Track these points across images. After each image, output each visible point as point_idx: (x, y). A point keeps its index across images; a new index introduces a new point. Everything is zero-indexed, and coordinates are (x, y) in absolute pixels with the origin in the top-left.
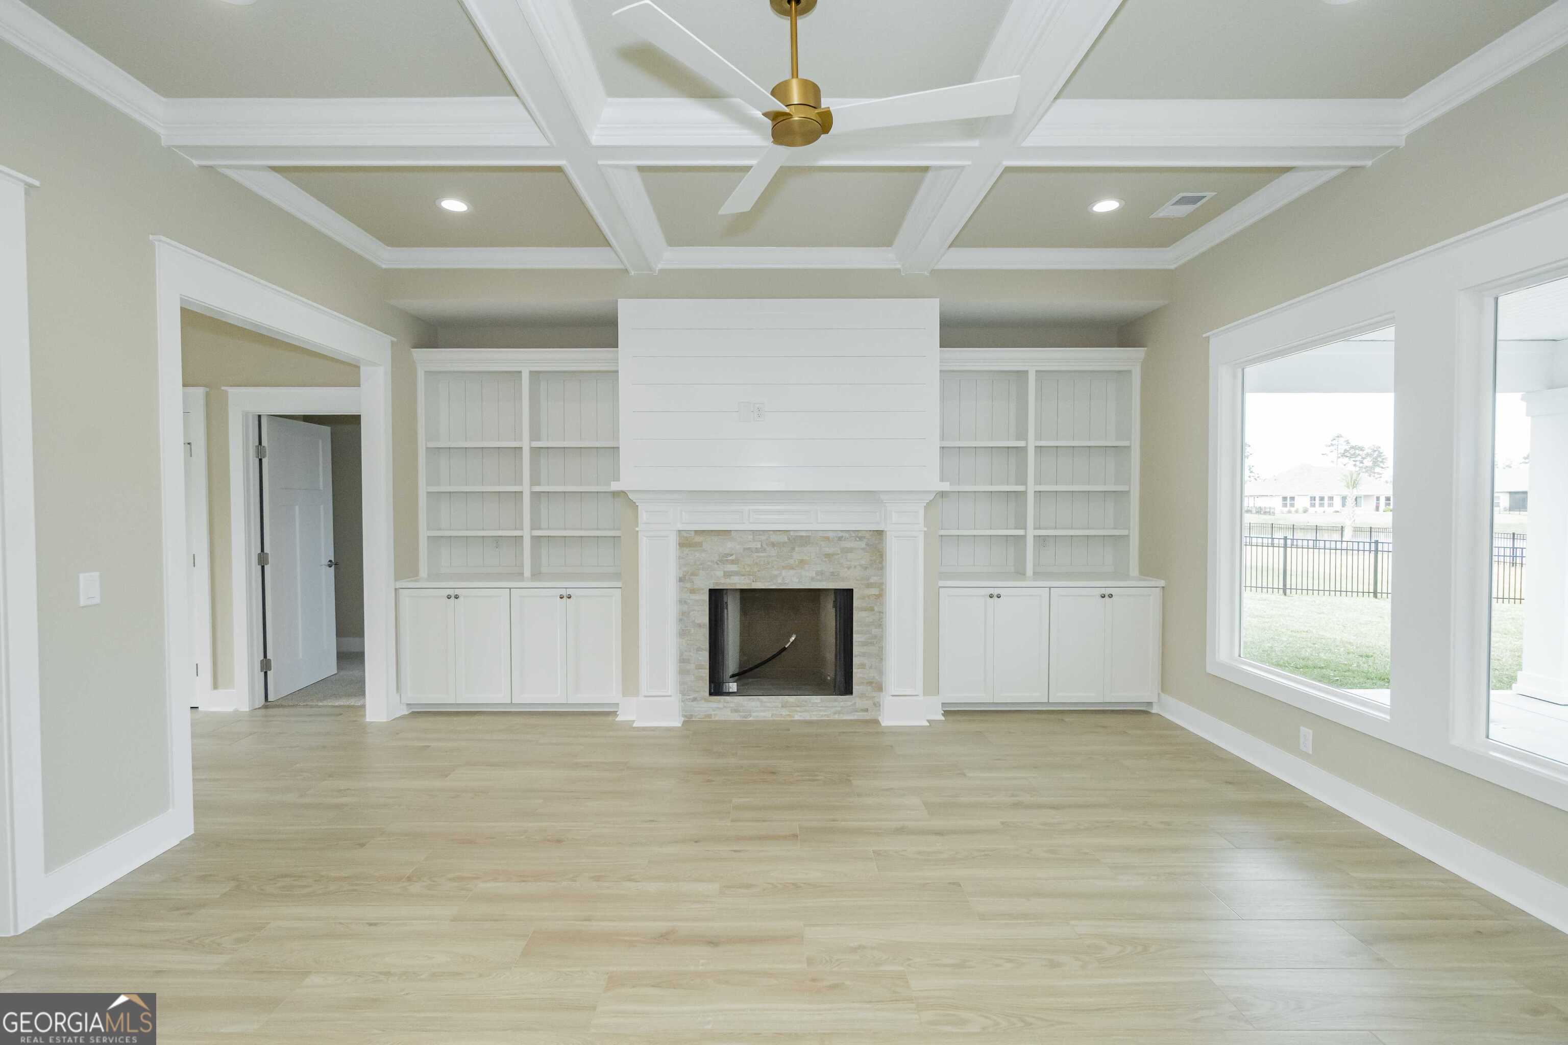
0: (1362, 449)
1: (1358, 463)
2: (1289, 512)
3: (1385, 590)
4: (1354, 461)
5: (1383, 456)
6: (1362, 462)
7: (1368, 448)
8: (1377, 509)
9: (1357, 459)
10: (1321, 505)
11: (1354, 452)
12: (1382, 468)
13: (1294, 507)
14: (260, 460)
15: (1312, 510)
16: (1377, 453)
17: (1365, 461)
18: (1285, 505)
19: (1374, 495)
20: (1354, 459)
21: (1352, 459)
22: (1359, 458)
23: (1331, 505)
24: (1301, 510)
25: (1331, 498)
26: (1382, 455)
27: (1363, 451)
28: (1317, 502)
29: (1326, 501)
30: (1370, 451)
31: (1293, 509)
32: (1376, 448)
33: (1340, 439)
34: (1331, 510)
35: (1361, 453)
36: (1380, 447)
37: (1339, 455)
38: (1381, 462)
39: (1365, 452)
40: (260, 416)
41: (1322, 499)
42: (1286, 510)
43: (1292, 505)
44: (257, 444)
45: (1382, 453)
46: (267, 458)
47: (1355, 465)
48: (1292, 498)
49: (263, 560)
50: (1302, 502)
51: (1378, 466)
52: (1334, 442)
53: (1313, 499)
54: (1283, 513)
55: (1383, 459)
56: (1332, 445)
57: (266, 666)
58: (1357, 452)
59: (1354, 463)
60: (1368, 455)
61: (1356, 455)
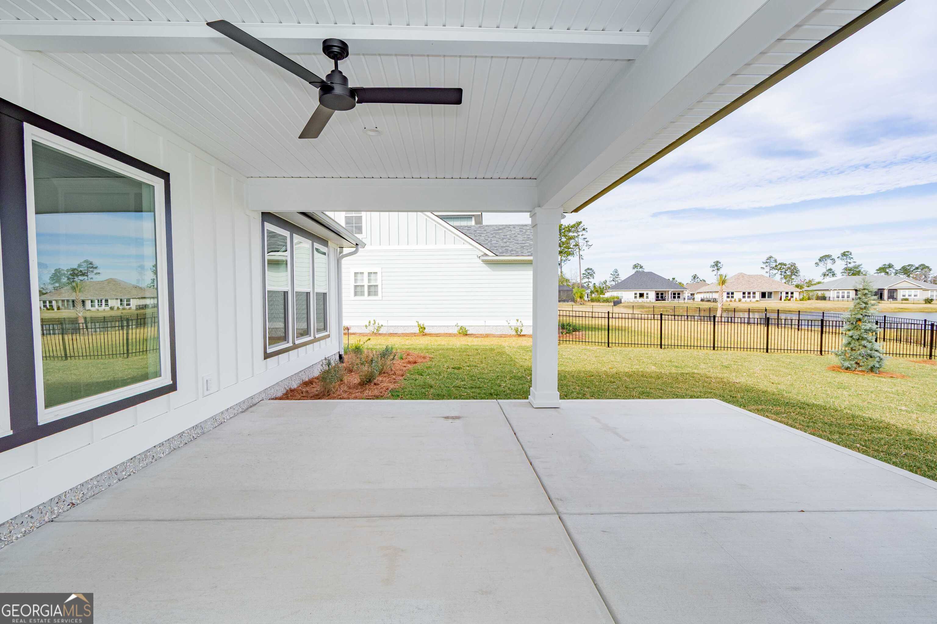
0: (785, 265)
1: (783, 273)
2: (731, 301)
3: (773, 348)
4: (781, 272)
5: (797, 269)
7: (789, 264)
8: (781, 299)
10: (749, 297)
11: (780, 266)
12: (796, 276)
13: (733, 298)
15: (743, 300)
16: (793, 267)
18: (728, 297)
19: (779, 291)
21: (780, 271)
22: (784, 270)
23: (754, 297)
24: (737, 300)
25: (754, 293)
28: (746, 295)
29: (752, 295)
30: (790, 266)
31: (733, 299)
33: (771, 259)
34: (754, 300)
35: (785, 267)
36: (795, 264)
37: (771, 268)
38: (796, 272)
39: (787, 266)
41: (749, 293)
42: (728, 299)
43: (732, 297)
45: (796, 267)
47: (781, 274)
48: (732, 293)
50: (738, 296)
51: (794, 274)
52: (767, 261)
53: (744, 293)
54: (727, 302)
55: (797, 271)
56: (767, 262)
58: (782, 266)
60: (789, 268)
61: (782, 268)
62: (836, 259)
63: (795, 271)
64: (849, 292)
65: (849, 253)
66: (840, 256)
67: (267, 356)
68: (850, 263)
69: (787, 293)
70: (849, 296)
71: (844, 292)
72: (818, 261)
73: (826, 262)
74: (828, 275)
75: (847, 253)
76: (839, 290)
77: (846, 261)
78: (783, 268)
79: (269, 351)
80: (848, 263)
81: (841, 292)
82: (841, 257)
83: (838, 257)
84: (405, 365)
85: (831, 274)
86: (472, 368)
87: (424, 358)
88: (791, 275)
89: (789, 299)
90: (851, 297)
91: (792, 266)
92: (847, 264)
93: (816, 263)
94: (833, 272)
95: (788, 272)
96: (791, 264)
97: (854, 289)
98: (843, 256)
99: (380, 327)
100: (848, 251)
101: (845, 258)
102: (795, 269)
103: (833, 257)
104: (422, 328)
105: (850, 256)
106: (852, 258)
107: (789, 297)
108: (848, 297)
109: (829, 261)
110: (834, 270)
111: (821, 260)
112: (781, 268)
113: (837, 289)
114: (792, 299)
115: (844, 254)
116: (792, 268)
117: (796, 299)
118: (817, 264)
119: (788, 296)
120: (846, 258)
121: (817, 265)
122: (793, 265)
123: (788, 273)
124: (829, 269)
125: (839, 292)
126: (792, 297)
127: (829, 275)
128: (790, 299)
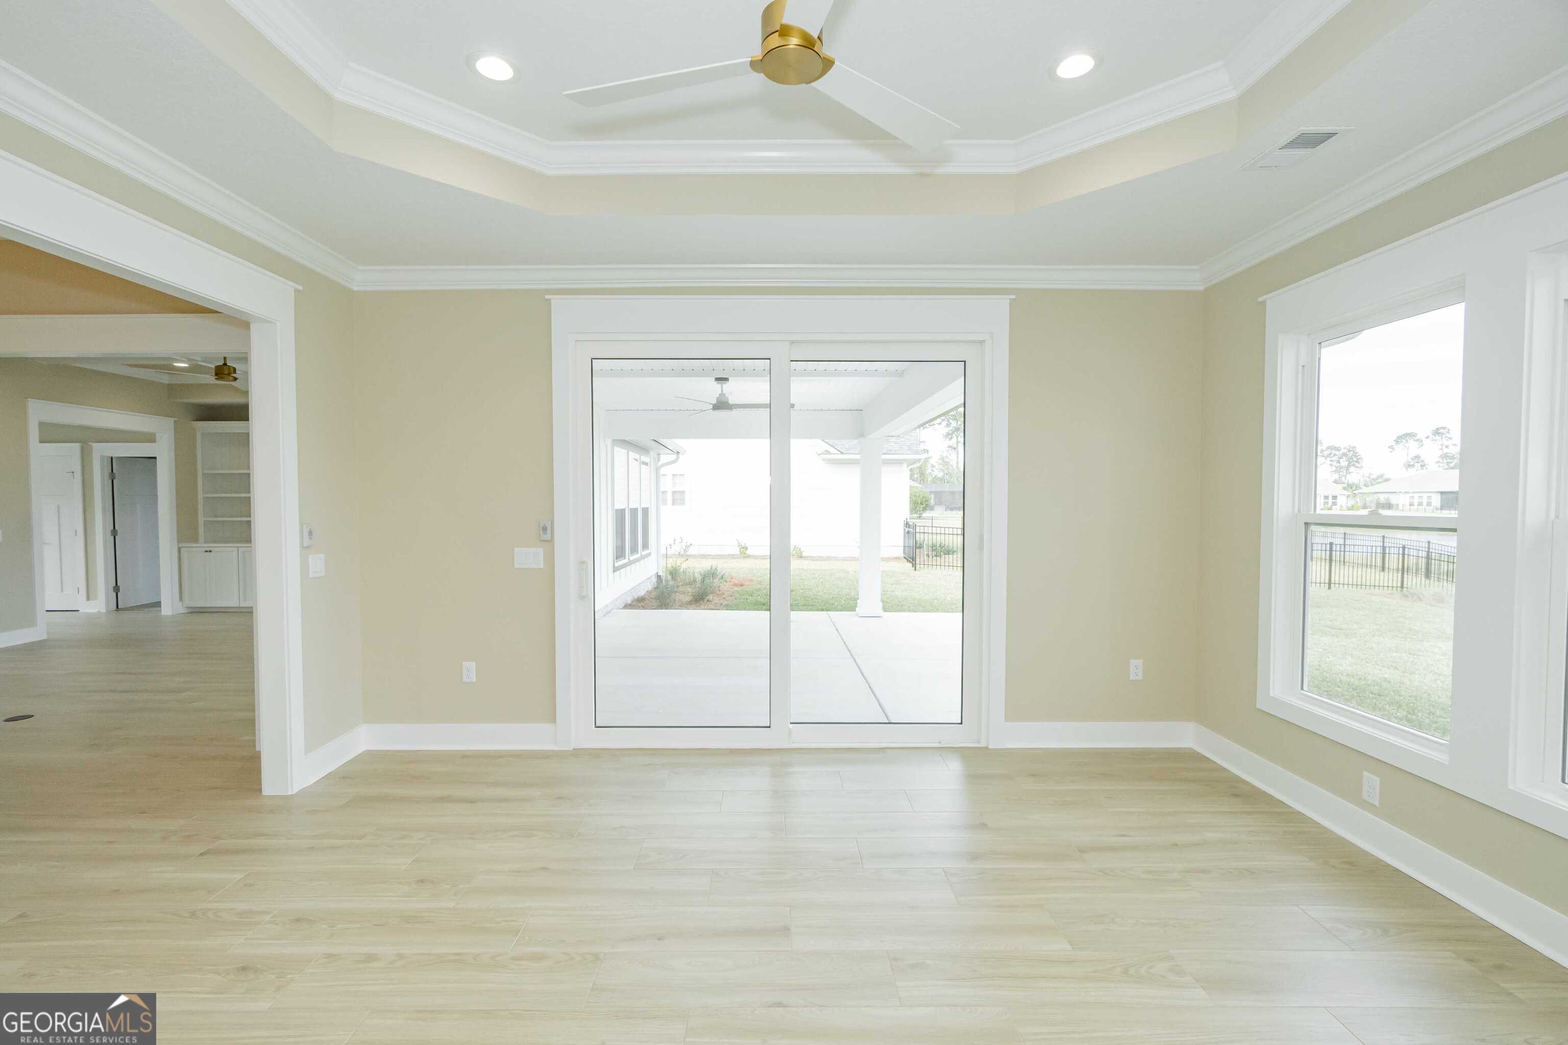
0: (1338, 449)
1: (1334, 463)
4: (1330, 461)
5: (1359, 456)
6: (1338, 462)
7: (1344, 448)
9: (1333, 459)
11: (1330, 452)
12: (1357, 467)
14: (113, 481)
16: (1352, 453)
17: (1341, 461)
20: (1330, 459)
21: (1329, 459)
22: (1335, 458)
26: (1357, 455)
27: (1339, 451)
30: (1345, 451)
32: (1352, 448)
35: (1337, 452)
36: (1355, 448)
38: (1357, 462)
39: (1341, 452)
40: (112, 458)
44: (110, 471)
45: (1356, 453)
46: (116, 480)
47: (1331, 465)
49: (114, 533)
51: (1354, 465)
55: (1358, 459)
57: (117, 589)
58: (1334, 452)
59: (1331, 462)
60: (1345, 455)
61: (1332, 455)
62: (1424, 440)
63: (1355, 459)
64: (1430, 497)
65: (1446, 430)
66: (1430, 434)
67: (615, 569)
68: (1447, 447)
69: (1326, 497)
70: (1431, 502)
71: (1422, 497)
72: (1393, 444)
73: (1406, 444)
74: (1413, 466)
75: (1442, 431)
76: (1413, 492)
77: (1441, 443)
78: (1335, 455)
79: (617, 565)
80: (1444, 447)
81: (1416, 495)
82: (1432, 436)
83: (1427, 437)
84: (732, 587)
85: (1419, 464)
86: (806, 591)
87: (751, 581)
88: (1349, 466)
89: (1329, 507)
90: (1433, 504)
91: (1349, 451)
92: (1442, 449)
93: (1389, 447)
94: (1423, 461)
95: (1344, 461)
96: (1348, 447)
97: (1438, 492)
98: (1435, 436)
99: (688, 546)
100: (1444, 426)
101: (1438, 438)
102: (1355, 456)
103: (1418, 437)
104: (743, 548)
105: (1447, 434)
106: (1451, 439)
107: (1330, 504)
108: (1429, 504)
109: (1412, 444)
110: (1423, 458)
111: (1399, 439)
112: (1330, 454)
113: (1411, 491)
114: (1334, 507)
115: (1437, 432)
116: (1350, 455)
117: (1341, 506)
118: (1392, 448)
119: (1327, 503)
120: (1440, 438)
121: (1392, 450)
122: (1352, 449)
123: (1344, 463)
124: (1416, 457)
125: (1413, 497)
126: (1334, 504)
127: (1416, 467)
128: (1331, 507)
